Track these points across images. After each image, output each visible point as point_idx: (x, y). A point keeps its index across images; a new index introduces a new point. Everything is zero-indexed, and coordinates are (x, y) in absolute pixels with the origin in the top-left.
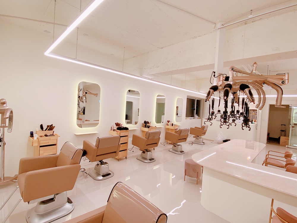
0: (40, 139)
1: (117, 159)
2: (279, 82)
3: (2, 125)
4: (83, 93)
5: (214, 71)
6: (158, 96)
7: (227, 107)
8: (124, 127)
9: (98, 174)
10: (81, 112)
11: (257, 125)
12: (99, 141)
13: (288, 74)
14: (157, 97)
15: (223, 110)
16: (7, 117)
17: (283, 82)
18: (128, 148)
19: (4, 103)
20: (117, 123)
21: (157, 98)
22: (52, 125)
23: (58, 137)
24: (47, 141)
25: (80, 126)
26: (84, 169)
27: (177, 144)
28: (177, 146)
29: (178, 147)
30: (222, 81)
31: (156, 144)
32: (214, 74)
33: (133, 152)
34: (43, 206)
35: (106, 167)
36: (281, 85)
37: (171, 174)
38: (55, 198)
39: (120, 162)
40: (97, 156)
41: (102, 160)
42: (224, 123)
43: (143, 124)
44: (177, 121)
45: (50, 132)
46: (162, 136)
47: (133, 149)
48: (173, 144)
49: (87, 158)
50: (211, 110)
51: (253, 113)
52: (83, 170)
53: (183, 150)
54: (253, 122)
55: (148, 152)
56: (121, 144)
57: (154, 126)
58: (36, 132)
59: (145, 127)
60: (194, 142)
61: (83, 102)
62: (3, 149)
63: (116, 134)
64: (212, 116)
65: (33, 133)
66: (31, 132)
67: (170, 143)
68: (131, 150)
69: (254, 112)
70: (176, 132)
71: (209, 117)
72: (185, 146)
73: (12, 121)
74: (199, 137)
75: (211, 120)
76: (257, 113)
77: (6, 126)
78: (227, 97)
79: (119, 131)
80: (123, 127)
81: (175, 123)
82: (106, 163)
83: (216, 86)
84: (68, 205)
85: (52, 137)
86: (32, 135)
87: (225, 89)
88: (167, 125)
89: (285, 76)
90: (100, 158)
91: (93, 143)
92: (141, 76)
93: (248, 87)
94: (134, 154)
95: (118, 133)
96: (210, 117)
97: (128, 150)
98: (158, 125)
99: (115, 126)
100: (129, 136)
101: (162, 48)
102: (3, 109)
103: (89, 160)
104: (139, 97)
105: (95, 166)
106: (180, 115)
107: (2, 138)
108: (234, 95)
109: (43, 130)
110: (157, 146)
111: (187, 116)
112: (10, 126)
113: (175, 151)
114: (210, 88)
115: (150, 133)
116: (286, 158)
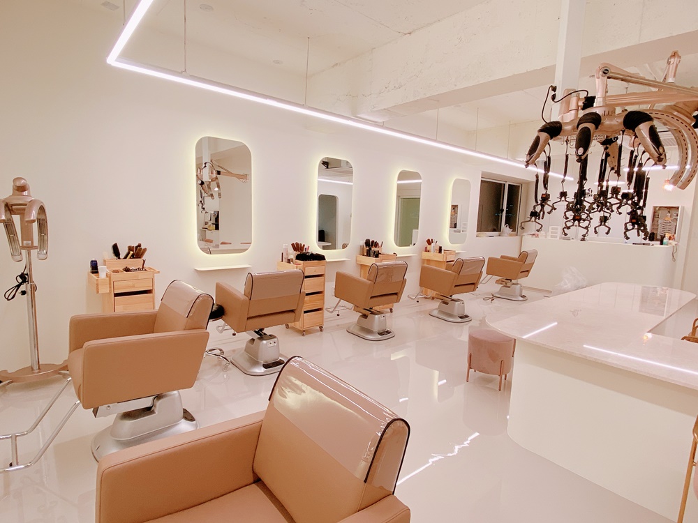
0: (112, 277)
1: (298, 330)
3: (25, 242)
4: (212, 173)
5: (554, 85)
6: (403, 175)
7: (586, 179)
8: (315, 252)
9: (255, 363)
10: (210, 223)
11: (675, 249)
12: (253, 282)
14: (400, 178)
15: (572, 191)
16: (32, 218)
18: (325, 306)
19: (23, 188)
20: (297, 244)
21: (398, 186)
22: (139, 245)
24: (130, 283)
26: (221, 350)
27: (452, 298)
28: (451, 303)
29: (455, 304)
30: (573, 112)
31: (395, 296)
32: (553, 93)
33: (338, 315)
34: (129, 423)
35: (272, 345)
37: (436, 373)
38: (155, 406)
39: (307, 337)
41: (261, 330)
42: (573, 223)
43: (362, 248)
44: (452, 241)
45: (136, 263)
46: (412, 278)
47: (337, 309)
48: (441, 299)
49: (228, 327)
50: (541, 191)
51: (667, 216)
52: (218, 352)
53: (466, 313)
54: (665, 240)
55: (375, 314)
57: (392, 253)
58: (105, 261)
59: (368, 255)
60: (497, 295)
61: (212, 195)
63: (294, 269)
64: (543, 206)
65: (96, 264)
66: (92, 261)
67: (433, 298)
68: (332, 312)
69: (669, 215)
70: (449, 267)
71: (535, 208)
72: (470, 302)
73: (46, 234)
74: (513, 281)
75: (539, 218)
76: (679, 217)
77: (34, 245)
78: (586, 149)
79: (302, 262)
80: (312, 254)
81: (447, 244)
82: (271, 337)
83: (558, 123)
84: (185, 426)
85: (141, 274)
86: (94, 267)
87: (581, 127)
88: (427, 250)
90: (258, 323)
91: (239, 288)
93: (646, 118)
94: (341, 322)
96: (538, 209)
97: (325, 311)
98: (403, 251)
99: (291, 250)
100: (326, 276)
101: (410, 33)
102: (21, 202)
103: (233, 331)
104: (352, 184)
105: (247, 345)
106: (463, 228)
107: (27, 275)
108: (606, 149)
109: (119, 258)
110: (398, 301)
111: (481, 228)
112: (42, 247)
113: (446, 315)
114: (539, 128)
115: (380, 266)
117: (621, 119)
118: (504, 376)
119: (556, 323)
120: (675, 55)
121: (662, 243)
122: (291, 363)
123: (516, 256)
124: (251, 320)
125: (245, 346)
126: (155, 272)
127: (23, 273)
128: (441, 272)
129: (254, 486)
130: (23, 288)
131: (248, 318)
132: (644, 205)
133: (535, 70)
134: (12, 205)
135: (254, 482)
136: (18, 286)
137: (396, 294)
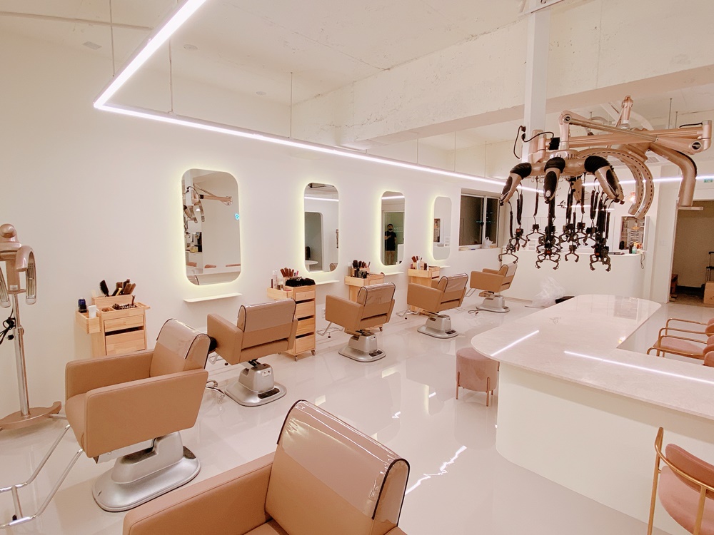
0: (103, 316)
1: (290, 356)
2: (687, 147)
3: (11, 286)
4: (195, 198)
5: (523, 126)
6: (386, 194)
7: (554, 217)
8: (304, 278)
9: (249, 393)
10: (192, 245)
11: (643, 256)
12: (245, 314)
13: (710, 123)
14: (384, 196)
15: (544, 224)
16: (23, 267)
17: (697, 146)
18: (317, 329)
19: (10, 235)
20: (286, 269)
21: (383, 201)
22: (128, 281)
23: (147, 309)
24: (121, 321)
25: (195, 280)
26: (214, 382)
27: (439, 314)
28: (438, 319)
29: (441, 321)
30: (542, 151)
31: (385, 317)
32: (523, 133)
33: (329, 337)
34: (130, 467)
35: (266, 375)
36: (692, 154)
37: (427, 388)
38: (156, 447)
39: (299, 362)
41: (255, 360)
42: (545, 257)
43: (350, 269)
44: (436, 256)
45: (126, 299)
46: (400, 297)
47: (328, 331)
48: (429, 315)
49: (219, 357)
50: (516, 226)
51: (634, 226)
52: (211, 384)
53: (453, 328)
54: (634, 249)
55: (366, 336)
56: (299, 319)
57: (379, 273)
58: (93, 300)
59: (357, 275)
60: (481, 308)
61: (195, 219)
62: (21, 344)
63: (285, 296)
64: (517, 240)
65: (85, 302)
66: (80, 300)
67: (420, 314)
68: (323, 335)
69: (636, 224)
70: (435, 285)
71: (510, 242)
72: (457, 318)
73: (34, 278)
74: (495, 294)
75: (515, 251)
76: (645, 226)
77: (21, 288)
78: (553, 190)
79: (292, 288)
80: (302, 279)
81: (431, 261)
82: (266, 366)
83: (528, 164)
84: (185, 464)
85: (131, 311)
86: (83, 307)
87: (548, 171)
88: (413, 268)
89: (701, 129)
90: (251, 354)
91: (231, 319)
92: (339, 145)
93: (604, 163)
94: (332, 343)
95: (291, 293)
96: (514, 242)
97: (316, 335)
98: (390, 270)
99: (281, 276)
100: (316, 300)
101: (389, 69)
102: (8, 249)
103: (225, 362)
104: (338, 200)
105: (241, 375)
106: (446, 242)
107: (14, 319)
108: (572, 184)
109: (108, 296)
110: (387, 321)
111: (463, 242)
112: (30, 290)
113: (433, 332)
114: (510, 170)
115: (369, 289)
116: (709, 336)
117: (582, 163)
118: (490, 392)
120: (628, 99)
121: (631, 252)
122: (296, 407)
123: (497, 268)
124: (245, 352)
125: (239, 375)
126: (145, 308)
127: (10, 318)
128: (428, 290)
129: (267, 526)
130: (10, 332)
131: (242, 350)
132: (607, 237)
135: (266, 522)
136: (5, 332)
137: (386, 314)
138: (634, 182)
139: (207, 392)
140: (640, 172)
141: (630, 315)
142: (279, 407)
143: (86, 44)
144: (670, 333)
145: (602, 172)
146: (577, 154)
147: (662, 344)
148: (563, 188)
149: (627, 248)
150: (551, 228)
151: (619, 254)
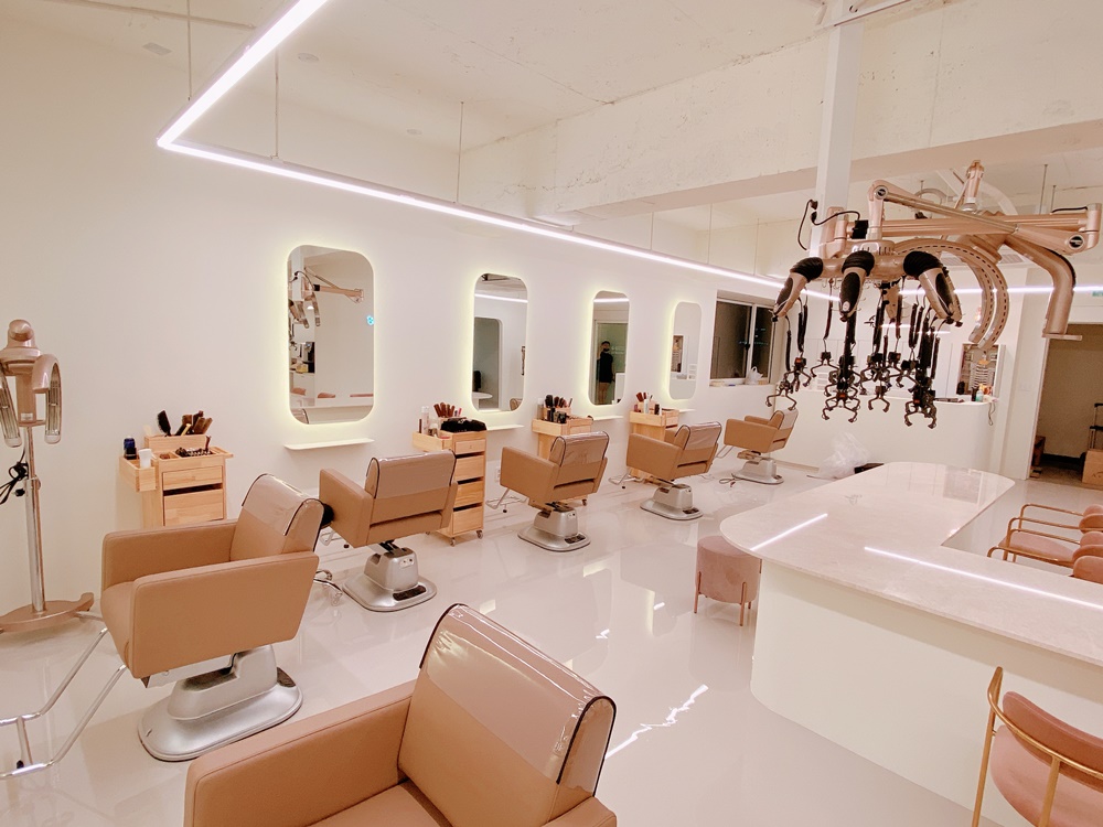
0: (161, 465)
1: (445, 538)
2: (1061, 243)
3: (23, 415)
4: (306, 289)
5: (814, 200)
6: (601, 295)
7: (854, 342)
8: (470, 419)
9: (380, 591)
10: (299, 362)
11: (993, 406)
12: (378, 471)
13: (1099, 207)
14: (597, 297)
15: (837, 353)
16: (42, 386)
17: (1077, 242)
18: (486, 499)
19: (24, 337)
20: (443, 405)
21: (596, 305)
22: (201, 414)
23: (228, 457)
24: (189, 474)
25: (303, 417)
26: (327, 573)
27: (674, 483)
28: (672, 490)
29: (677, 493)
30: (840, 241)
32: (814, 210)
33: (505, 511)
34: (196, 694)
35: (406, 564)
36: (1069, 254)
37: (651, 594)
38: (235, 667)
39: (459, 548)
40: (371, 526)
41: (391, 542)
42: (837, 402)
43: (541, 408)
44: (674, 395)
45: (197, 442)
46: (616, 454)
47: (504, 502)
48: (659, 484)
49: (336, 535)
50: (795, 354)
51: (982, 359)
52: (322, 576)
53: (695, 506)
54: (978, 395)
55: (561, 511)
56: (460, 483)
57: (585, 416)
58: (146, 440)
59: (550, 419)
60: (739, 476)
61: (305, 322)
62: (35, 504)
63: (440, 445)
64: (797, 375)
65: (134, 444)
66: (126, 440)
67: (646, 481)
68: (496, 507)
69: (985, 356)
70: (669, 437)
71: (786, 377)
72: (701, 490)
73: (59, 403)
74: (763, 455)
75: (792, 392)
76: (998, 360)
77: (38, 418)
78: (854, 302)
79: (451, 434)
80: (466, 422)
81: (666, 399)
82: (406, 551)
83: (818, 260)
84: (279, 694)
85: (205, 460)
86: (131, 450)
87: (848, 271)
88: (637, 410)
89: (1085, 216)
90: (384, 533)
91: (356, 478)
92: (531, 217)
93: (932, 262)
94: (509, 521)
95: (448, 442)
96: (791, 378)
97: (485, 506)
98: (602, 412)
99: (434, 414)
100: (487, 454)
101: (612, 103)
102: (20, 358)
103: (345, 542)
104: (525, 301)
105: (368, 564)
106: (691, 372)
107: (26, 464)
108: (883, 293)
109: (169, 435)
110: (594, 490)
111: (716, 373)
112: (51, 421)
113: (665, 509)
114: (792, 267)
115: (570, 440)
116: (1084, 532)
117: (900, 262)
118: (746, 605)
119: (826, 515)
120: (975, 166)
121: (974, 399)
122: (450, 614)
123: (766, 417)
124: (374, 530)
125: (365, 564)
126: (226, 456)
127: (19, 463)
128: (658, 445)
129: (400, 789)
130: (19, 485)
132: (933, 374)
133: (789, 172)
134: (7, 364)
135: (399, 783)
136: (12, 484)
137: (592, 480)
138: (980, 291)
139: (316, 588)
140: (990, 277)
141: (968, 495)
142: (424, 615)
143: (147, 47)
144: (1026, 525)
145: (930, 276)
146: (894, 246)
147: (1014, 542)
148: (870, 298)
149: (969, 393)
150: (848, 360)
151: (955, 401)
